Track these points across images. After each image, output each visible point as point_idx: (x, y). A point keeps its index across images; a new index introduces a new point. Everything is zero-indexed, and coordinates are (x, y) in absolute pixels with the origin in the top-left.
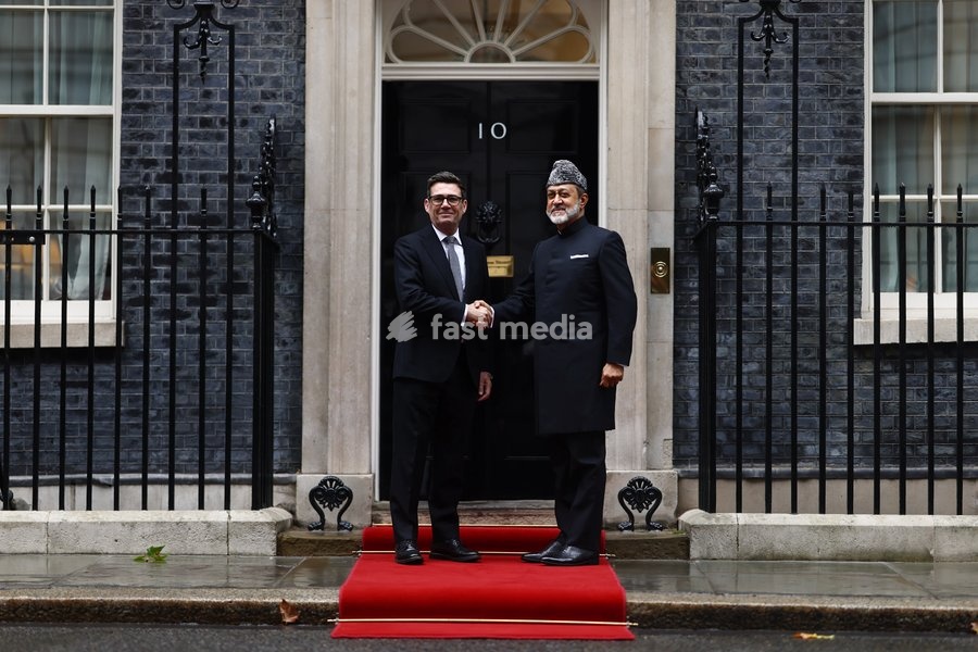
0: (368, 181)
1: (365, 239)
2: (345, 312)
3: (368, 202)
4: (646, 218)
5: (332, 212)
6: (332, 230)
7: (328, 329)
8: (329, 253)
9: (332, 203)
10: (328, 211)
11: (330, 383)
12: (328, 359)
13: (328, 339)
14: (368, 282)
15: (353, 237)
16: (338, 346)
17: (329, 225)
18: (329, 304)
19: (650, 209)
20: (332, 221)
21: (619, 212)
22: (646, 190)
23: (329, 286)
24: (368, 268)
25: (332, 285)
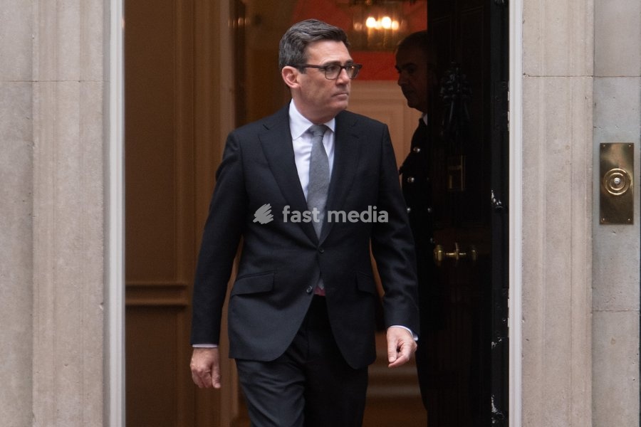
0: (98, 29)
1: (95, 132)
2: (61, 262)
3: (98, 67)
4: (589, 92)
5: (35, 85)
6: (36, 118)
7: (30, 289)
8: (31, 158)
9: (36, 70)
10: (29, 82)
11: (36, 386)
12: (31, 344)
13: (31, 307)
14: (100, 209)
15: (74, 129)
16: (49, 321)
17: (30, 107)
18: (31, 247)
19: (598, 74)
20: (36, 101)
21: (542, 80)
22: (589, 40)
23: (31, 215)
24: (99, 183)
25: (36, 213)
